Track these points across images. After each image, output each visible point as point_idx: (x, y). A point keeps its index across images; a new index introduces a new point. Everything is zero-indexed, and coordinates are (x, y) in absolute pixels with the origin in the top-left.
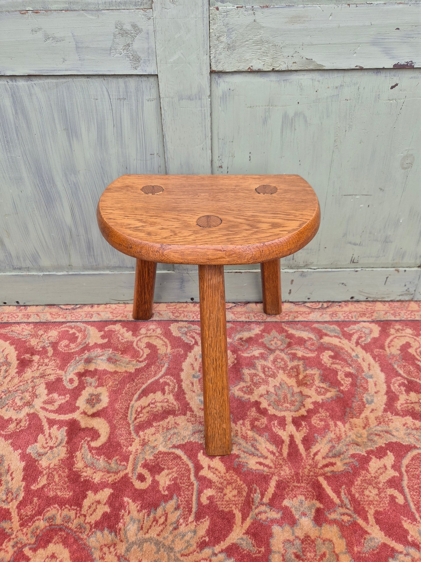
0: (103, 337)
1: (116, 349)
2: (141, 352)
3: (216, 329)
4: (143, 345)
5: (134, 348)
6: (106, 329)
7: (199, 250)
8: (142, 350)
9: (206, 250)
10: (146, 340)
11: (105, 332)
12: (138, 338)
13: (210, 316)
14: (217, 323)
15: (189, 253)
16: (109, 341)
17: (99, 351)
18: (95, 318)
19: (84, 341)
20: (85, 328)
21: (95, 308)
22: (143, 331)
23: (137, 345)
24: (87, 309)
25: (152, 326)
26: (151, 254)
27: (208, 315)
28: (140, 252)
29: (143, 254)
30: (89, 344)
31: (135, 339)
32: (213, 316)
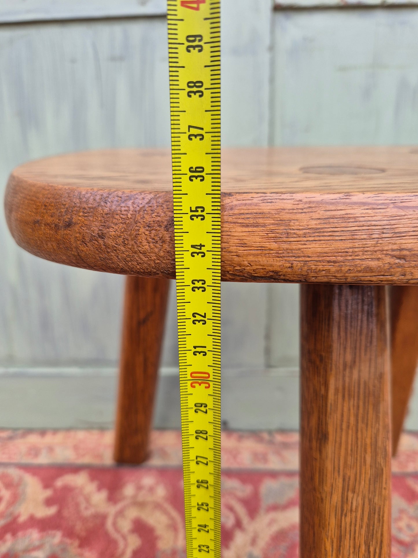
0: (49, 502)
1: (70, 533)
2: (121, 544)
3: (363, 548)
4: (126, 525)
5: (106, 534)
6: (59, 483)
7: (358, 212)
8: (124, 537)
9: (392, 211)
10: (133, 513)
11: (55, 491)
12: (119, 506)
13: (344, 500)
14: (368, 526)
15: (313, 224)
16: (59, 513)
17: (34, 535)
18: (43, 459)
19: (11, 509)
20: (21, 480)
21: (49, 439)
22: (129, 490)
23: (115, 524)
24: (33, 439)
25: (148, 480)
26: (142, 238)
27: (336, 498)
28: (102, 236)
29: (110, 242)
30: (19, 516)
31: (112, 510)
32: (355, 500)
